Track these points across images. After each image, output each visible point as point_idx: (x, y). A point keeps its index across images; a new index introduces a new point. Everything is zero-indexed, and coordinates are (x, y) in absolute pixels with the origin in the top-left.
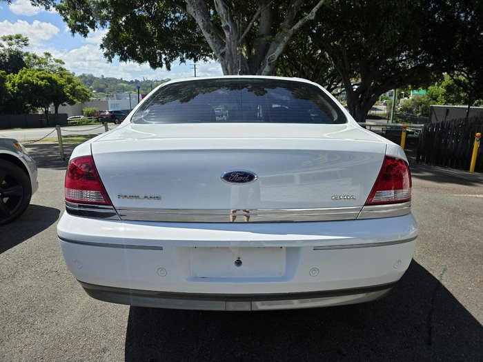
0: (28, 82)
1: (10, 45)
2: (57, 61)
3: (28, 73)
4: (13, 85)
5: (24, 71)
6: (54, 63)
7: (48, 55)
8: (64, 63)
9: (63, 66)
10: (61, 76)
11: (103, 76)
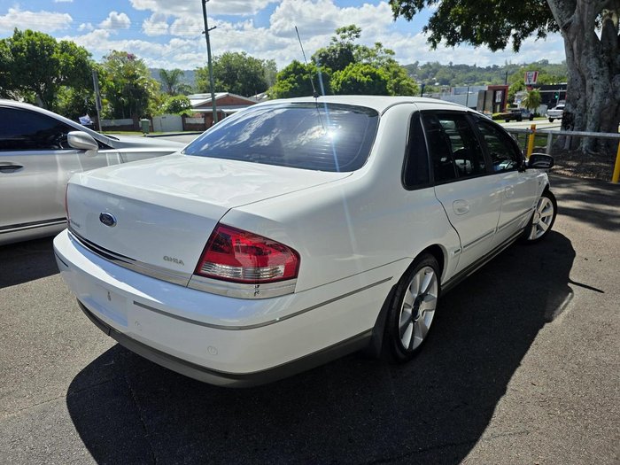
0: (351, 79)
1: (344, 37)
2: (387, 52)
3: (354, 69)
4: (338, 83)
5: (350, 67)
6: (384, 55)
7: (379, 45)
8: (394, 54)
9: (393, 58)
10: (388, 69)
11: (451, 63)
